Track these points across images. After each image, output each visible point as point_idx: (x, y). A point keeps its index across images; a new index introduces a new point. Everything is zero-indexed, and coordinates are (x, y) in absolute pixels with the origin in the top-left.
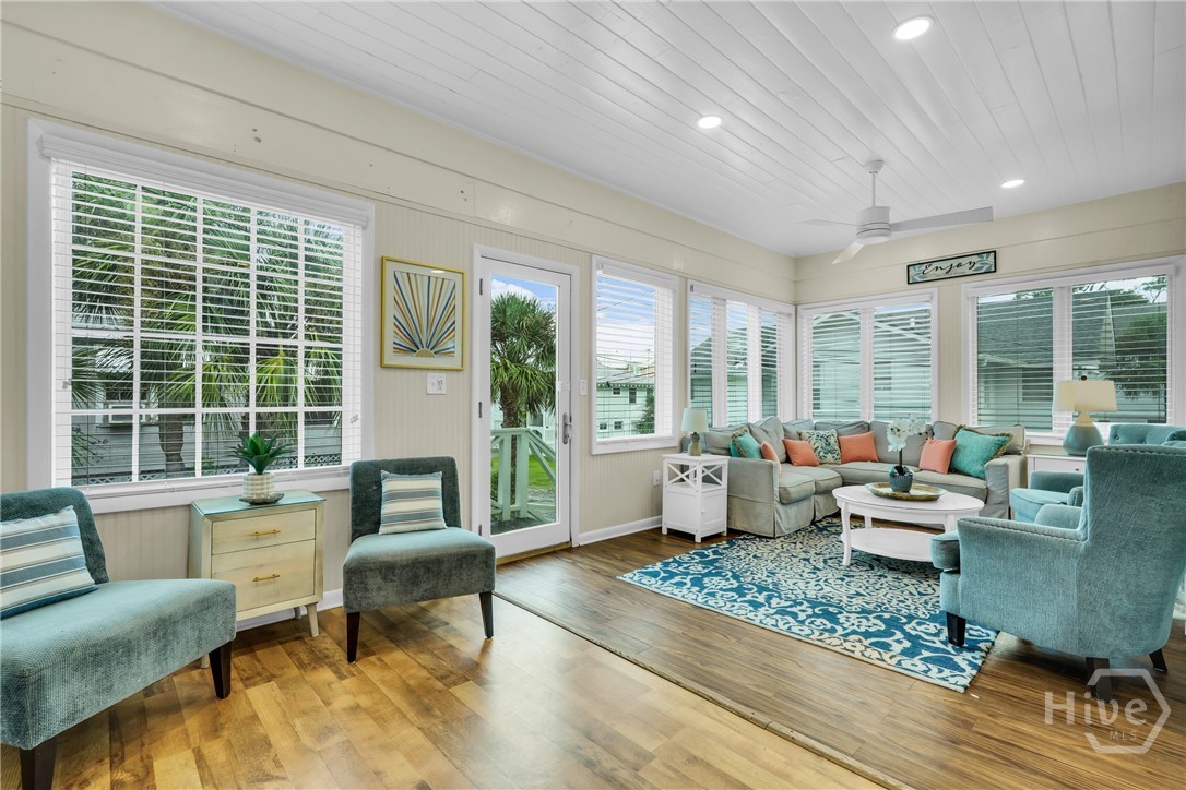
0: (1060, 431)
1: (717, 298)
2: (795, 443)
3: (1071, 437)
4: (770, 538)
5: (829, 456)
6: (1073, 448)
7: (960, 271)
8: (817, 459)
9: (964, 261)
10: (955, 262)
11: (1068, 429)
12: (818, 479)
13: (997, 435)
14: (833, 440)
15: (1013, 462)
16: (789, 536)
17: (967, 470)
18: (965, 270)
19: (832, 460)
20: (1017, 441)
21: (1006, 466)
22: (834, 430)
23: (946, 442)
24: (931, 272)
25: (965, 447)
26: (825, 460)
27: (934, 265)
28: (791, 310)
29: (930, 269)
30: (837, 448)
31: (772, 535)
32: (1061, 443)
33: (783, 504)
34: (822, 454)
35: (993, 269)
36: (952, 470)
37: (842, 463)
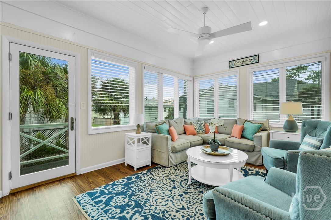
0: (282, 122)
1: (160, 73)
2: (188, 127)
3: (286, 124)
4: (167, 167)
5: (201, 131)
6: (287, 129)
7: (246, 63)
8: (196, 132)
9: (248, 59)
10: (245, 59)
11: (285, 121)
12: (192, 141)
13: (258, 124)
14: (202, 125)
15: (264, 134)
16: (176, 166)
17: (247, 137)
18: (248, 62)
19: (202, 133)
20: (266, 126)
21: (261, 137)
22: (204, 122)
23: (240, 126)
24: (237, 64)
25: (247, 128)
26: (199, 133)
27: (238, 61)
28: (191, 79)
29: (236, 62)
30: (204, 128)
31: (168, 166)
32: (282, 126)
33: (173, 153)
34: (198, 130)
35: (258, 62)
36: (242, 137)
37: (206, 134)
